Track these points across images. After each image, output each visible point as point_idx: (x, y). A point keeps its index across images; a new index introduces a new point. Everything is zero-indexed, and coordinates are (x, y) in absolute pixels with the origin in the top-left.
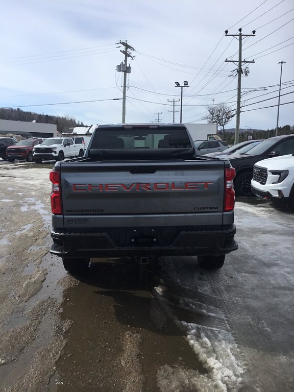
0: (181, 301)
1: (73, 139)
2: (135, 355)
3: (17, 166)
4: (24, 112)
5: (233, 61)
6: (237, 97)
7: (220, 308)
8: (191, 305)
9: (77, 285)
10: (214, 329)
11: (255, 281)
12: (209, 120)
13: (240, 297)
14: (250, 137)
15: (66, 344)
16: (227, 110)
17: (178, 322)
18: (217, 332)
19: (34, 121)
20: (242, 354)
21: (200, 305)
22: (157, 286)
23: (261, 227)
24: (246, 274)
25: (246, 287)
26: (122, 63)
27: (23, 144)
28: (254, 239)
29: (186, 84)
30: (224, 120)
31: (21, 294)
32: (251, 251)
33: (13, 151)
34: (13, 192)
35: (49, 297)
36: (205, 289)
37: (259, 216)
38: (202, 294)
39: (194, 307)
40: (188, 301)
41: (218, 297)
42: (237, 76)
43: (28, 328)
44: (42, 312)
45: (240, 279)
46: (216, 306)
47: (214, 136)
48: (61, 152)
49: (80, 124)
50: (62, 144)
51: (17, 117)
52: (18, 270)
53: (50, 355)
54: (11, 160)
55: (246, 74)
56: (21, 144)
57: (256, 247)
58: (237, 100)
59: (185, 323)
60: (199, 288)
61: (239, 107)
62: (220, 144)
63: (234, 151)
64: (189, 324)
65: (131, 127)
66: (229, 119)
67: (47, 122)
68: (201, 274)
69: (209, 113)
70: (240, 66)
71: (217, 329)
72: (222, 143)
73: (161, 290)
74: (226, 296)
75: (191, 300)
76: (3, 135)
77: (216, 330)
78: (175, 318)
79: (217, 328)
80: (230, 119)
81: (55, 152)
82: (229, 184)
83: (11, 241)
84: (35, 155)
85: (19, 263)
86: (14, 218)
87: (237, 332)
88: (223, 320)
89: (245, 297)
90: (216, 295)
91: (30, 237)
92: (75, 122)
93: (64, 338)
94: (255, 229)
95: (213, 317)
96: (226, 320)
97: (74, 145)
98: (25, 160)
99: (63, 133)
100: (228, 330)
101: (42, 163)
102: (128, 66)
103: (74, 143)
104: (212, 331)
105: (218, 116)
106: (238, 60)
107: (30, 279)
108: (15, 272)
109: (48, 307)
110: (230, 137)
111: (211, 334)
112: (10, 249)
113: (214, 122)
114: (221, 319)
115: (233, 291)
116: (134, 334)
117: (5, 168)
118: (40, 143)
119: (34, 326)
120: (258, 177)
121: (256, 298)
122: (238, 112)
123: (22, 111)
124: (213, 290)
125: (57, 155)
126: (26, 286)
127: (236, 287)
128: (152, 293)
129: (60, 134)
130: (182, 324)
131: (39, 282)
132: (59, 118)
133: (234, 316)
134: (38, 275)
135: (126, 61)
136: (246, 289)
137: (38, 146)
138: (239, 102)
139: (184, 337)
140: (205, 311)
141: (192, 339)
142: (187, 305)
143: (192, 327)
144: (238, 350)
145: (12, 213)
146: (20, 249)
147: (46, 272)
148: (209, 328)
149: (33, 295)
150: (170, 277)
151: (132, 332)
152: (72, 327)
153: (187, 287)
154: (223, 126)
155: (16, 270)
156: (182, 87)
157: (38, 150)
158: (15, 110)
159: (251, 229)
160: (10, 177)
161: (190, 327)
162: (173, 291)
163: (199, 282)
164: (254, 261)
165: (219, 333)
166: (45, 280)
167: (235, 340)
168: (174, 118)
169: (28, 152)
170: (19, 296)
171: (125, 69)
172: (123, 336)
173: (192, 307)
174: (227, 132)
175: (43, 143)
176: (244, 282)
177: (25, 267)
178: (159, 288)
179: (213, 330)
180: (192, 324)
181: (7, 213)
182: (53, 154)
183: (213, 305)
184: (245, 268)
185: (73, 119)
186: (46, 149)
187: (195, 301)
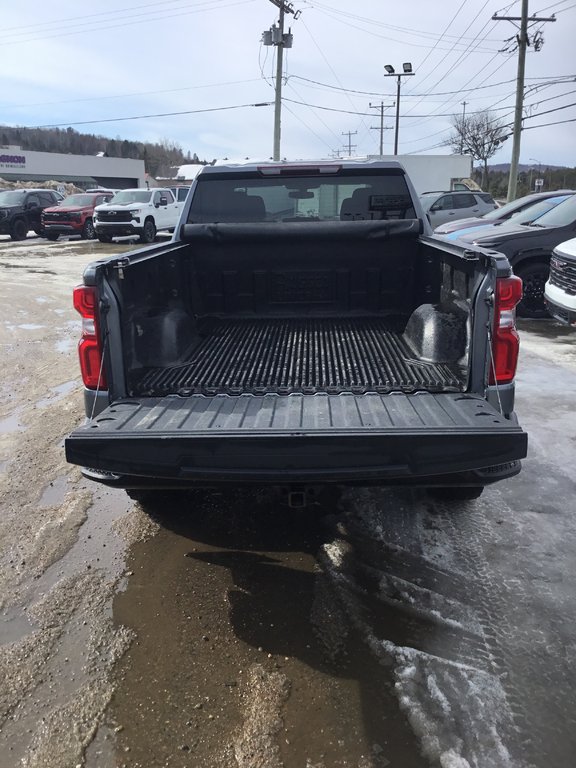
0: (383, 585)
1: (174, 191)
2: (269, 734)
3: (61, 250)
4: (82, 136)
5: (509, 19)
6: (515, 96)
7: (472, 604)
8: (407, 595)
9: (153, 534)
10: (460, 665)
11: (555, 535)
12: (456, 147)
13: (519, 577)
14: (539, 183)
15: (113, 697)
16: (493, 126)
17: (373, 641)
18: (465, 675)
19: (101, 154)
20: (527, 742)
21: (427, 596)
22: (330, 542)
23: (567, 393)
24: (535, 515)
25: (534, 551)
26: (274, 26)
27: (75, 203)
28: (551, 424)
29: (408, 69)
30: (486, 146)
31: (29, 559)
32: (544, 453)
33: (55, 218)
34: (45, 307)
35: (89, 567)
36: (440, 552)
37: (559, 366)
38: (432, 565)
39: (413, 600)
40: (399, 584)
41: (467, 575)
42: (517, 52)
43: (32, 651)
44: (68, 606)
45: (520, 527)
46: (464, 600)
47: (465, 182)
48: (150, 219)
49: (192, 157)
50: (151, 203)
51: (68, 145)
52: (31, 495)
53: (71, 726)
54: (52, 236)
55: (536, 47)
56: (70, 203)
57: (555, 443)
58: (515, 104)
59: (390, 647)
60: (425, 548)
61: (519, 119)
62: (477, 198)
63: (507, 216)
64: (400, 649)
65: (278, 171)
66: (497, 143)
67: (125, 155)
68: (432, 511)
69: (456, 132)
70: (524, 28)
71: (467, 667)
72: (482, 196)
73: (338, 552)
74: (487, 573)
75: (405, 582)
76: (38, 185)
77: (463, 669)
78: (369, 629)
79: (467, 662)
80: (501, 144)
81: (138, 220)
82: (506, 316)
83: (26, 424)
84: (98, 226)
85: (34, 479)
86: (40, 367)
87: (513, 675)
88: (481, 640)
89: (531, 578)
90: (464, 569)
91: (68, 414)
92: (182, 155)
93: (110, 681)
94: (552, 398)
95: (457, 630)
96: (488, 641)
97: (176, 203)
98: (79, 236)
99: (158, 178)
100: (490, 670)
101: (114, 242)
102: (286, 31)
103: (176, 199)
104: (454, 671)
105: (474, 139)
106: (520, 15)
107: (53, 518)
108: (23, 500)
109: (84, 593)
110: (498, 182)
111: (452, 681)
112: (20, 443)
113: (466, 152)
114: (476, 637)
115: (503, 558)
116: (271, 672)
117: (38, 254)
118: (107, 201)
119: (46, 643)
120: (560, 277)
121: (558, 578)
122: (518, 129)
123: (77, 134)
124: (457, 554)
125: (142, 224)
126: (42, 537)
127: (511, 548)
128: (319, 561)
129: (151, 180)
130: (382, 649)
131: (71, 527)
132: (150, 146)
133: (507, 630)
134: (70, 510)
135: (281, 22)
136: (534, 556)
137: (103, 207)
138: (519, 108)
139: (388, 684)
140: (437, 614)
141: (407, 693)
142: (397, 595)
143: (406, 657)
144: (517, 728)
145: (38, 355)
146: (41, 444)
147: (88, 501)
148: (446, 662)
149: (53, 561)
150: (360, 519)
151: (265, 667)
152: (130, 648)
153: (398, 546)
154: (485, 159)
155: (26, 494)
156: (399, 76)
157: (103, 215)
158: (63, 132)
159: (544, 398)
160: (47, 272)
161: (403, 659)
162: (366, 557)
163: (425, 532)
164: (551, 481)
165: (471, 677)
166: (85, 520)
167: (509, 699)
168: (382, 143)
169: (84, 220)
170: (24, 563)
171: (280, 40)
172: (246, 678)
173: (407, 601)
174: (492, 172)
175: (113, 201)
176: (531, 537)
177: (46, 487)
178: (334, 547)
179: (456, 668)
180: (408, 651)
181: (26, 355)
182: (134, 223)
183: (455, 597)
184: (531, 498)
185: (178, 149)
186: (119, 213)
187: (416, 583)
